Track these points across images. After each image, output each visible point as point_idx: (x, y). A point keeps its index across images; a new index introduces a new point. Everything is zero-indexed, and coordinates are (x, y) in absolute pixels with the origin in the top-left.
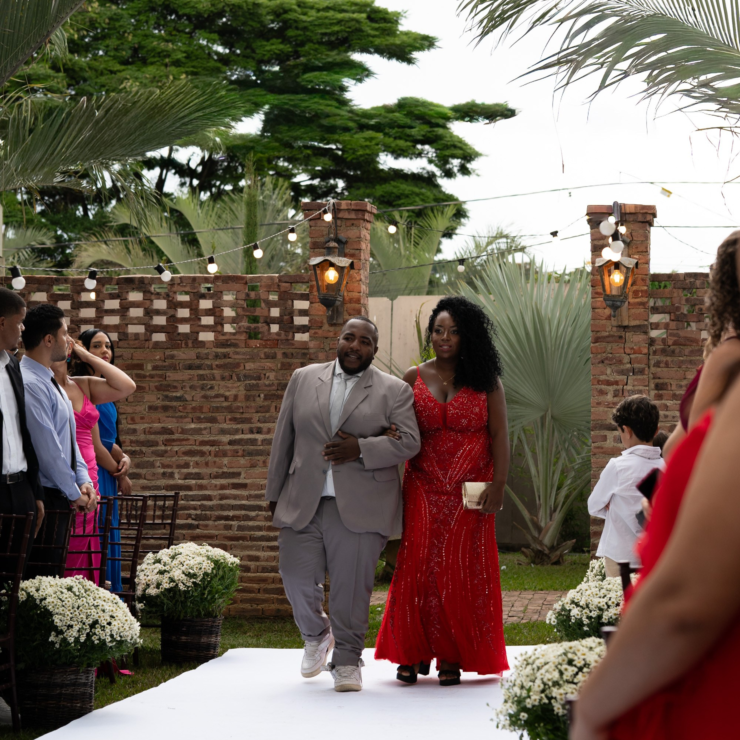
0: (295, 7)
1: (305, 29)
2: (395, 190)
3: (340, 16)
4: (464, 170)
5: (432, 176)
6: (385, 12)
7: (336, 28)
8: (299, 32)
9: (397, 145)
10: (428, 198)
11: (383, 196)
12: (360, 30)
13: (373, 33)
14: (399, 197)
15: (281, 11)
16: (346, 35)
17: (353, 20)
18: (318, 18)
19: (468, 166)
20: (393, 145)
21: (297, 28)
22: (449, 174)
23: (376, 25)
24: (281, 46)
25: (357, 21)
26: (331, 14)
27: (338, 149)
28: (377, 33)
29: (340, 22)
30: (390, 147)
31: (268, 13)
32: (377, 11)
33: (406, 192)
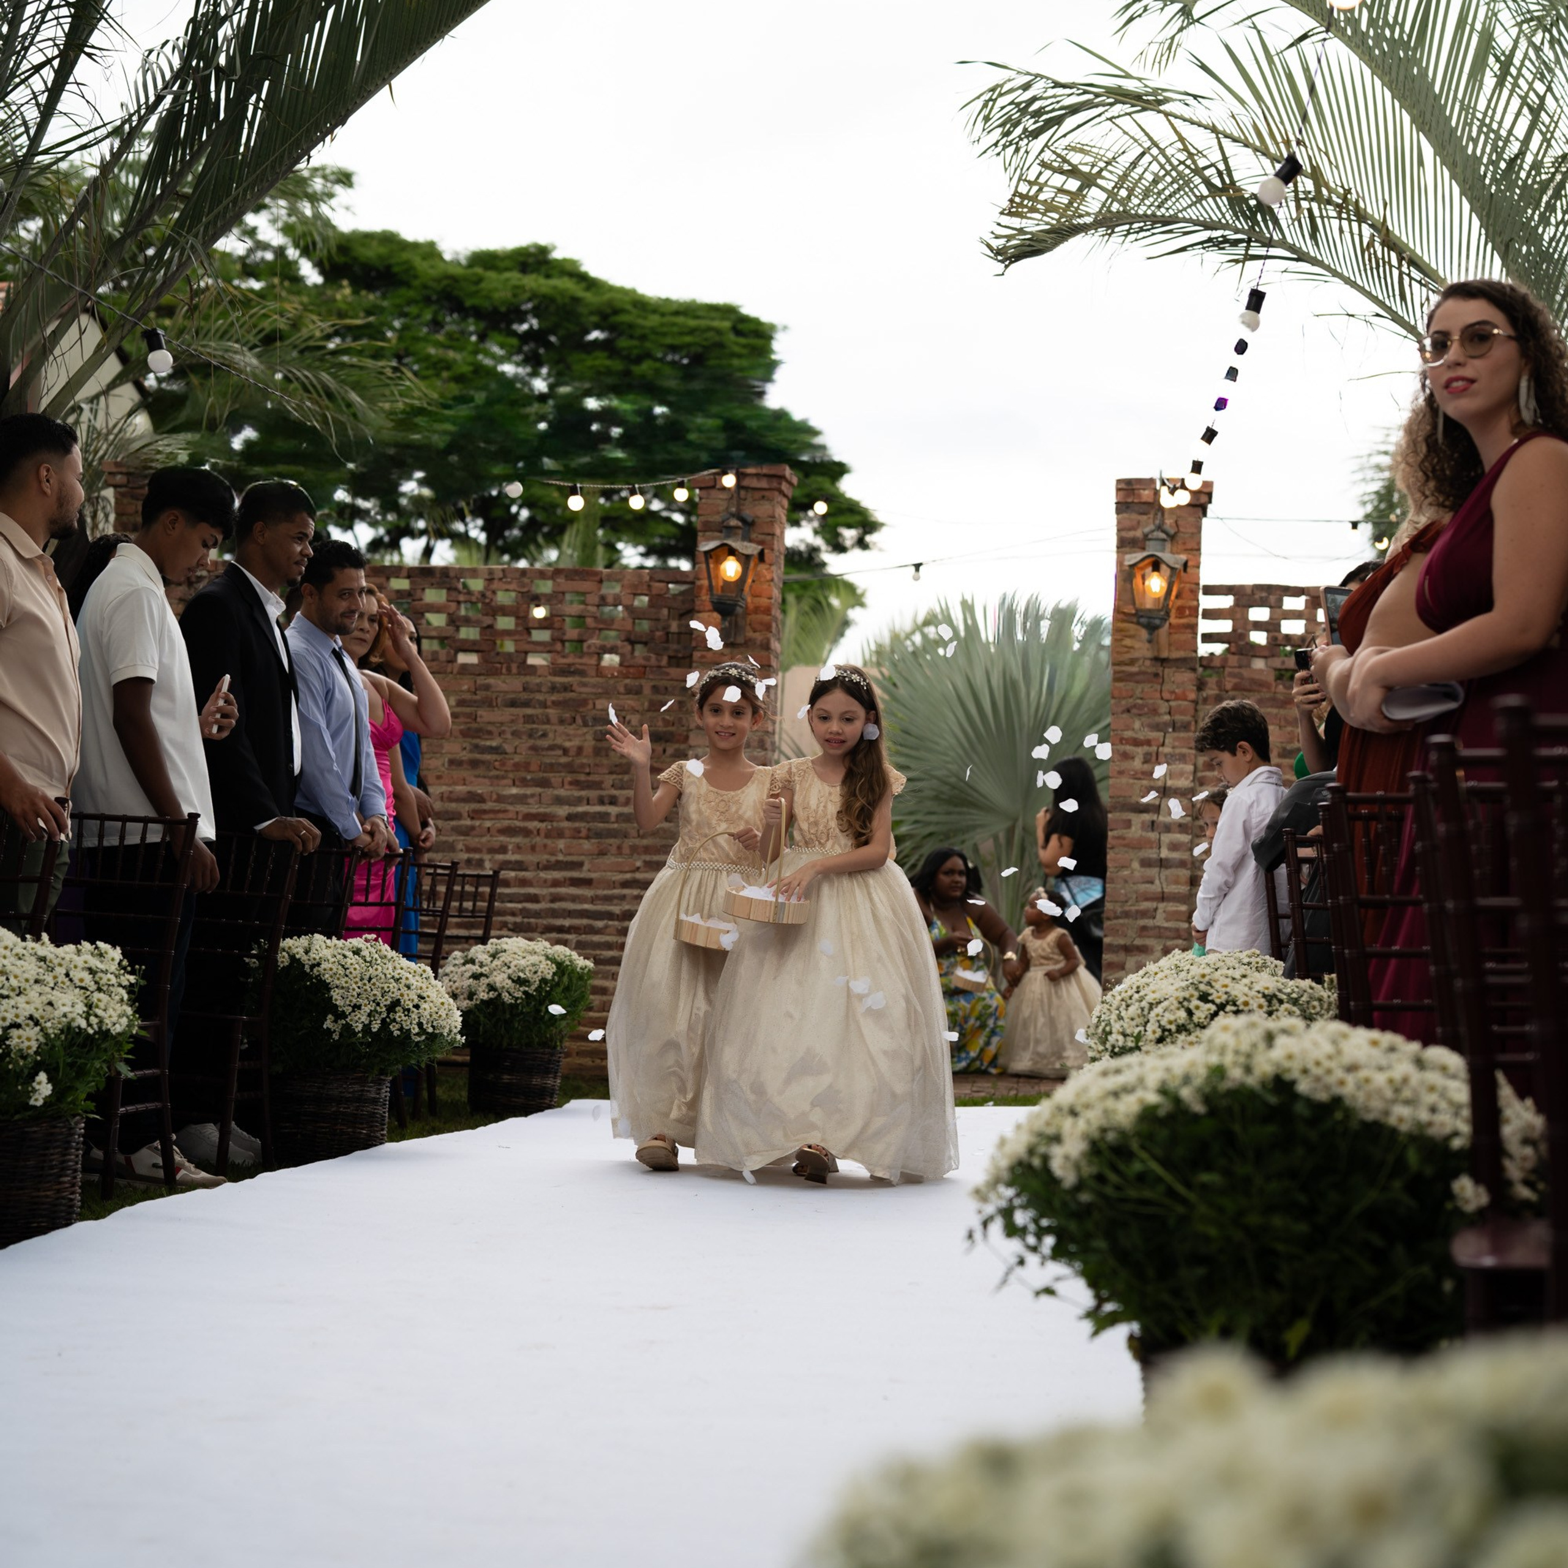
0: (629, 307)
1: (643, 338)
3: (692, 323)
4: (862, 544)
5: (814, 550)
6: (756, 322)
7: (688, 339)
8: (635, 343)
12: (720, 345)
13: (737, 349)
15: (609, 311)
16: (700, 350)
17: (710, 329)
18: (662, 325)
19: (868, 538)
21: (631, 337)
22: (839, 548)
23: (742, 340)
24: (608, 362)
25: (718, 332)
26: (680, 320)
28: (744, 351)
29: (692, 331)
31: (592, 313)
32: (745, 319)
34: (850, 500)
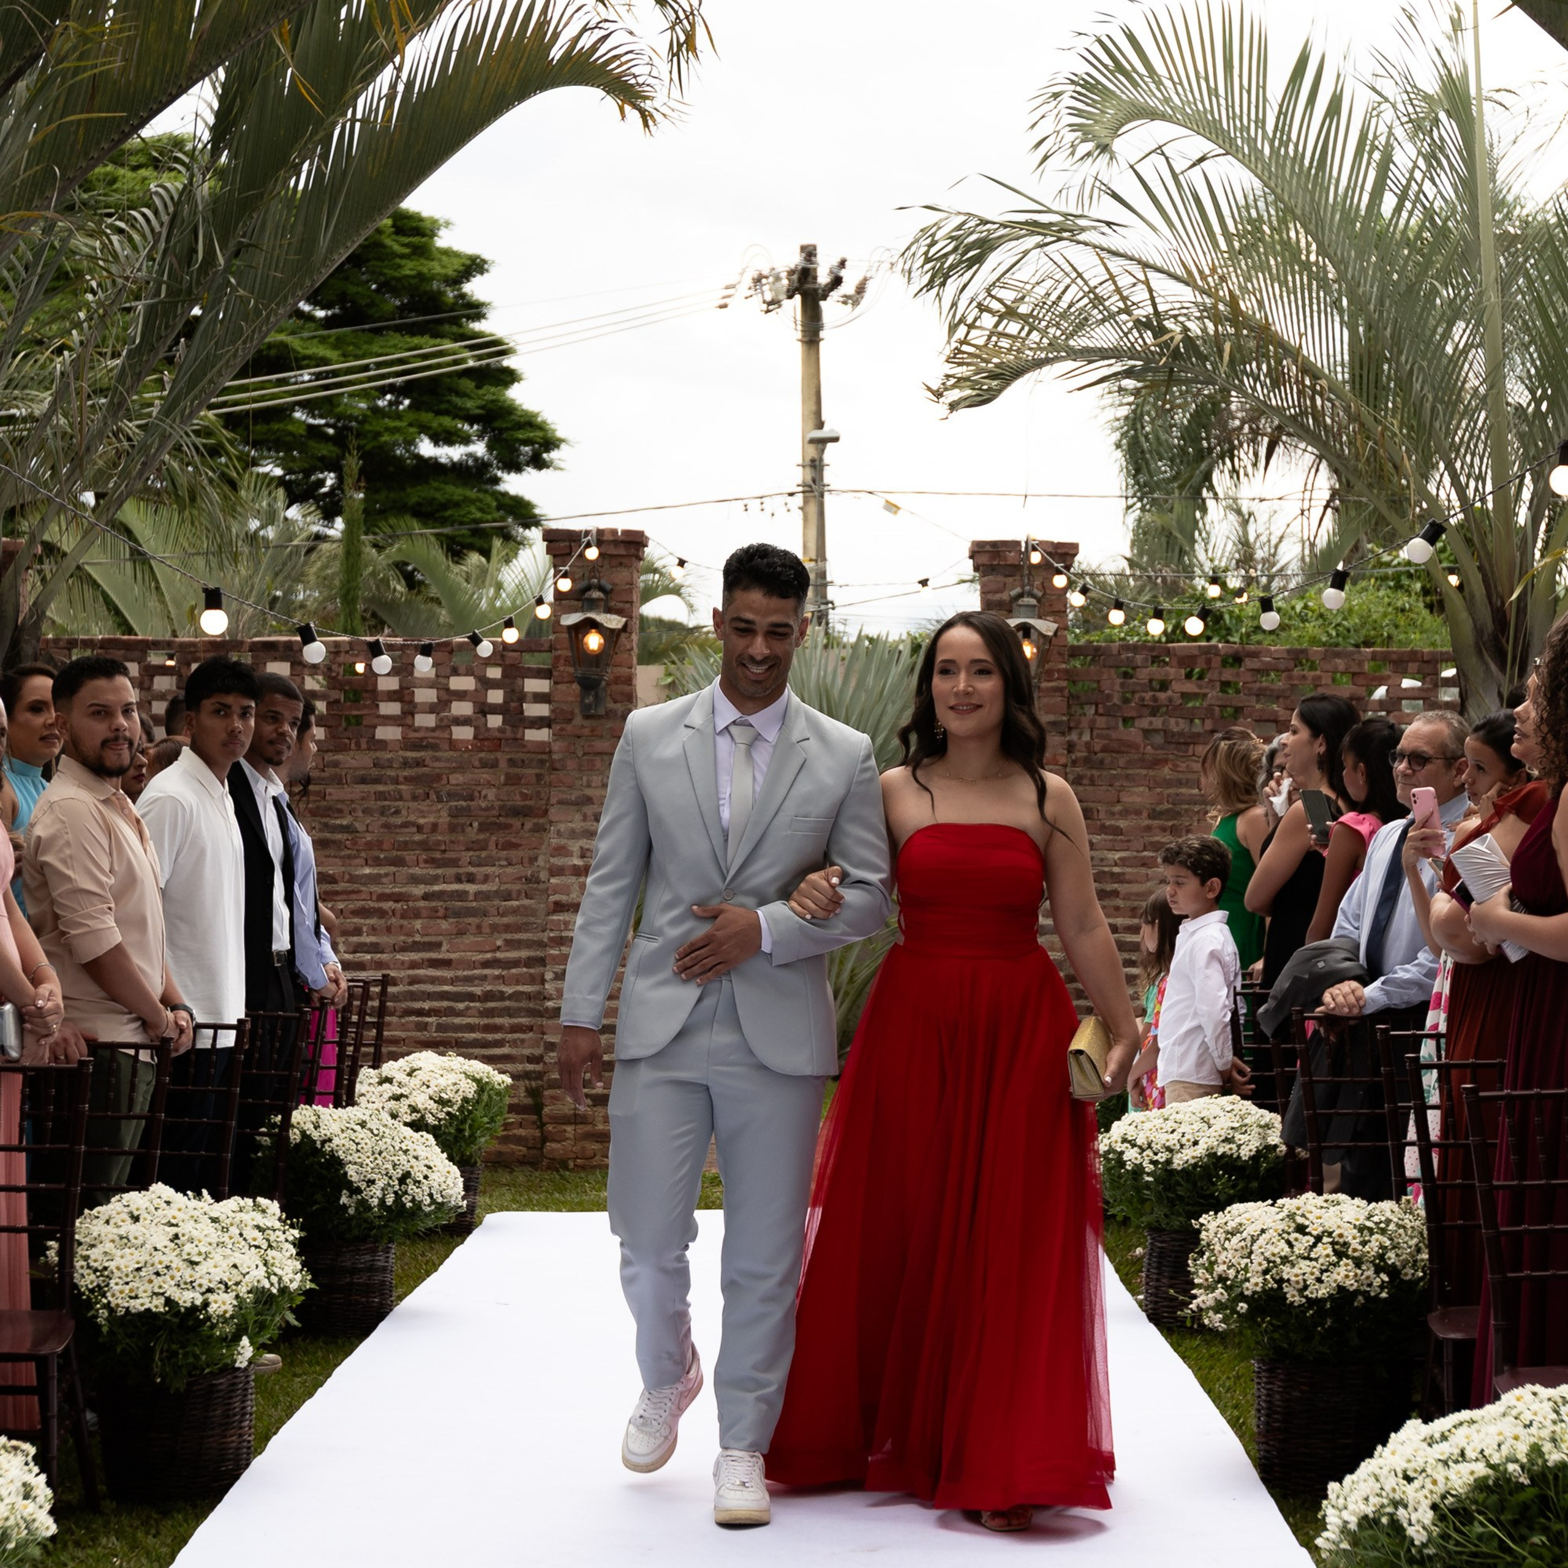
2: (438, 495)
4: (539, 463)
5: (484, 465)
9: (441, 425)
10: (489, 506)
11: (419, 504)
14: (445, 506)
19: (546, 456)
20: (435, 425)
22: (514, 465)
27: (327, 425)
30: (430, 428)
33: (456, 498)
34: (526, 413)
